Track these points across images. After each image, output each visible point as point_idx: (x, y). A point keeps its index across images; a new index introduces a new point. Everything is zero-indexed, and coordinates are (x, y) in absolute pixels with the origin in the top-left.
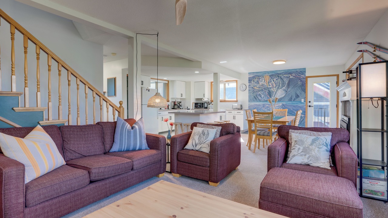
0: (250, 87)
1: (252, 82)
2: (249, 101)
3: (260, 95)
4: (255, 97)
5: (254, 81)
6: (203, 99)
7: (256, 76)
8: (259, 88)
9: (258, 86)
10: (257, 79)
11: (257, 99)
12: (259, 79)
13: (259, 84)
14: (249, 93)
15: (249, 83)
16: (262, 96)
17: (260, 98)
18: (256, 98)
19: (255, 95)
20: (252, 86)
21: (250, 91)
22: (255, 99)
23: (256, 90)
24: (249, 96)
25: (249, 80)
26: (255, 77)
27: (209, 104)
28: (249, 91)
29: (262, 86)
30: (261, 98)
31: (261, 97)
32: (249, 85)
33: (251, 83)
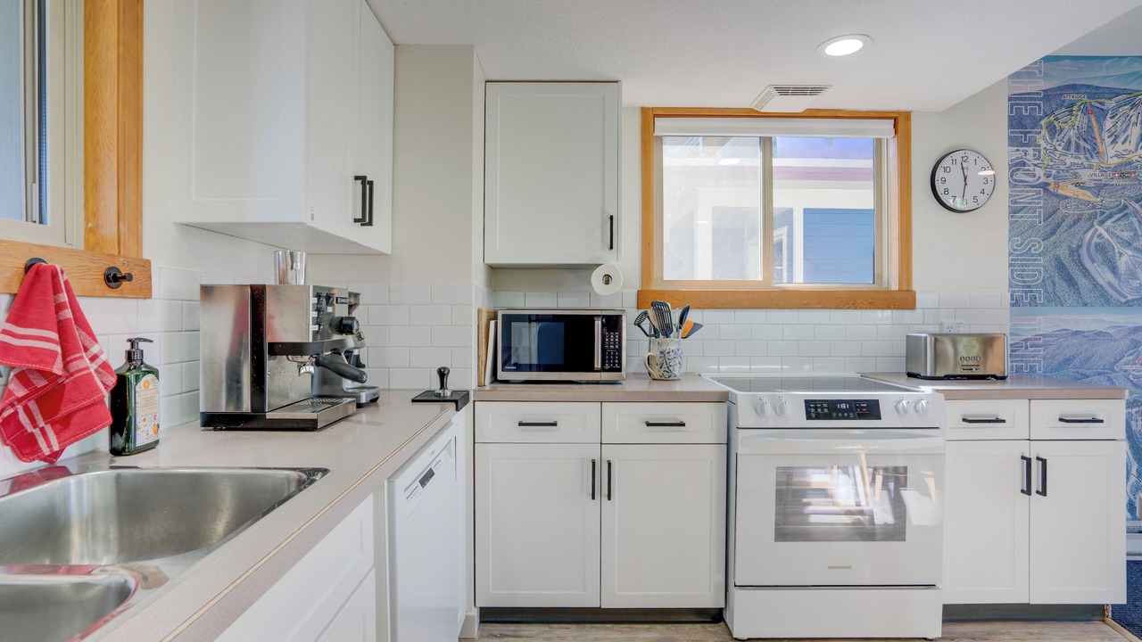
0: (1020, 176)
1: (1042, 139)
2: (1015, 303)
3: (1103, 249)
4: (1061, 267)
5: (1052, 130)
6: (596, 278)
7: (1074, 88)
8: (1099, 188)
9: (1085, 175)
10: (1079, 119)
11: (1083, 282)
12: (1101, 114)
13: (1095, 161)
14: (1015, 231)
15: (1013, 141)
16: (1125, 260)
17: (1104, 276)
18: (1076, 273)
19: (1063, 252)
20: (1040, 172)
21: (1025, 217)
22: (1062, 286)
23: (1073, 212)
24: (1018, 262)
25: (1011, 119)
26: (1069, 98)
27: (666, 330)
28: (1014, 211)
29: (1122, 176)
30: (1110, 277)
31: (1114, 270)
32: (1017, 165)
33: (1031, 143)
